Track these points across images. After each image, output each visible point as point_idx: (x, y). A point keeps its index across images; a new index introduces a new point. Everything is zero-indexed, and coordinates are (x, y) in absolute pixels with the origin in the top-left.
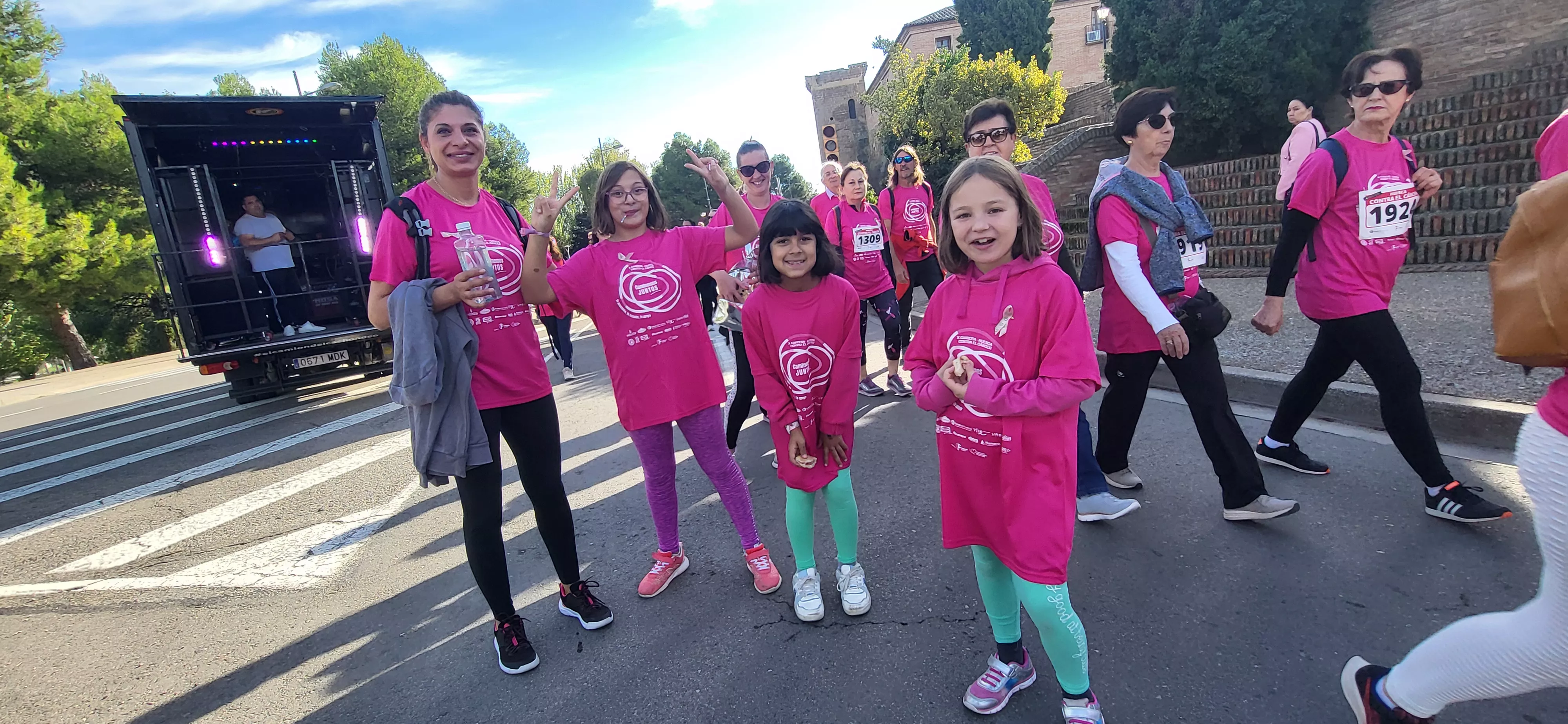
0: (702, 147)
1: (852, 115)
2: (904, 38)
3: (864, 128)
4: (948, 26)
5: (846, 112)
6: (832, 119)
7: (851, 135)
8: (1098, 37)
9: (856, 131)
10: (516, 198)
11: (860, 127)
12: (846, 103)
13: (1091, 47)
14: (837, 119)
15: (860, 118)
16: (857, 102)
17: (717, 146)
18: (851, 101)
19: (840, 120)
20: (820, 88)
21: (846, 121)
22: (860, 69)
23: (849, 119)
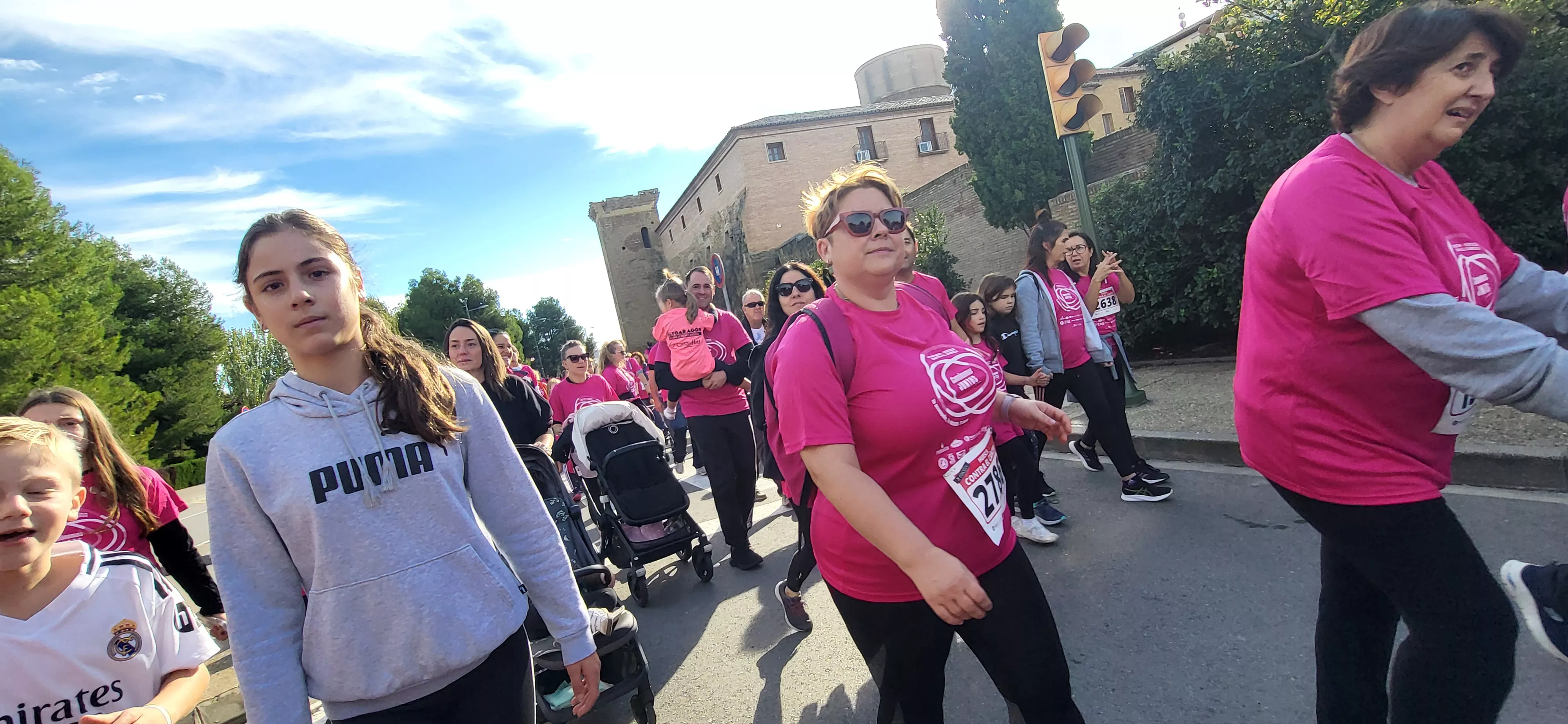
0: (461, 285)
1: (647, 244)
2: (728, 145)
3: (661, 258)
4: (779, 132)
5: (640, 241)
6: (624, 248)
7: (647, 265)
8: (930, 148)
9: (652, 261)
10: (188, 359)
11: (657, 256)
12: (638, 231)
13: (924, 158)
14: (630, 249)
15: (656, 248)
16: (651, 229)
17: (481, 284)
18: (644, 230)
19: (635, 249)
20: (608, 215)
21: (640, 251)
22: (651, 196)
23: (644, 249)
